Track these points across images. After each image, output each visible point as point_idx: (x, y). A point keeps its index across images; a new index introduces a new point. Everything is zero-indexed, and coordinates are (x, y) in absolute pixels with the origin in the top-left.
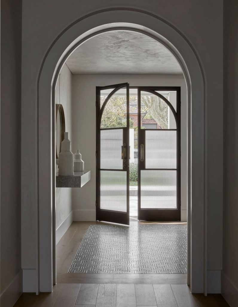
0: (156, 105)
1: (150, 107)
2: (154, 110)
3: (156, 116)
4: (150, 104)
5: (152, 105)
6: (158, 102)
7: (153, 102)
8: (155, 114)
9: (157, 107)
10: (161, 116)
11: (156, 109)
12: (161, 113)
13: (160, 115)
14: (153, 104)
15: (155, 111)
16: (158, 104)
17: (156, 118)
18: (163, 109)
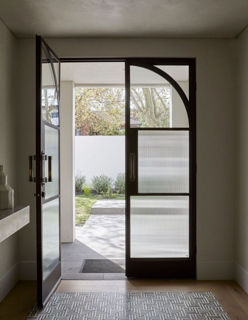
0: (151, 112)
1: (145, 114)
2: (149, 116)
3: (151, 123)
4: (145, 110)
5: (146, 112)
6: (153, 109)
7: (148, 107)
8: (150, 120)
9: (152, 114)
10: (157, 122)
11: (151, 115)
12: (156, 120)
13: (155, 122)
14: (147, 110)
15: (150, 118)
16: (153, 111)
17: (151, 125)
18: (159, 116)
